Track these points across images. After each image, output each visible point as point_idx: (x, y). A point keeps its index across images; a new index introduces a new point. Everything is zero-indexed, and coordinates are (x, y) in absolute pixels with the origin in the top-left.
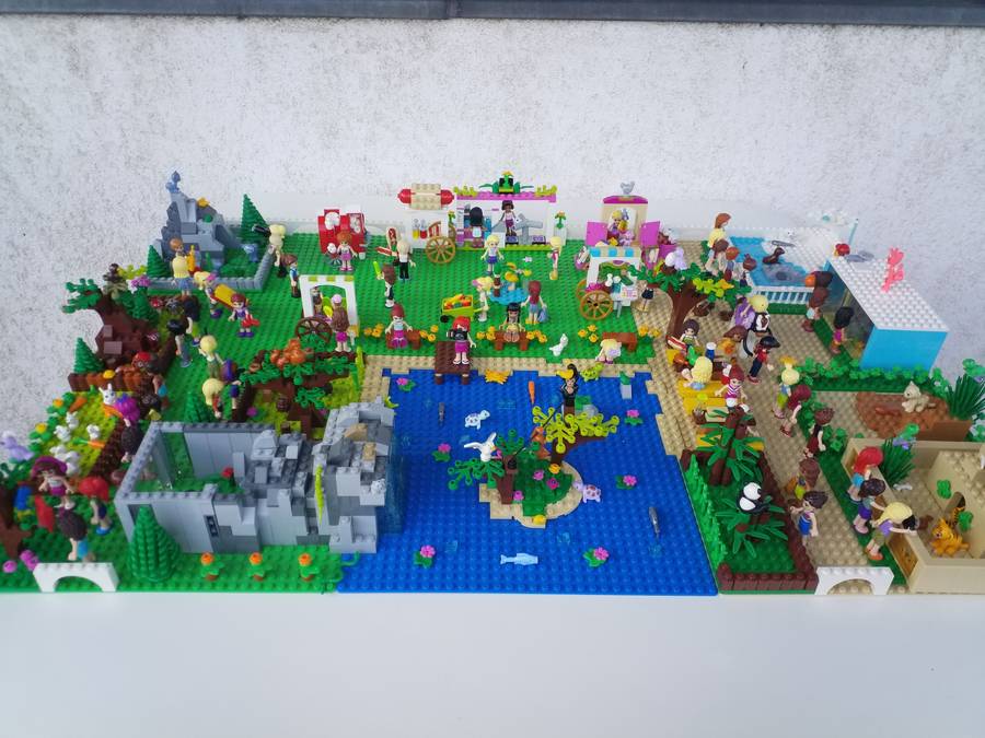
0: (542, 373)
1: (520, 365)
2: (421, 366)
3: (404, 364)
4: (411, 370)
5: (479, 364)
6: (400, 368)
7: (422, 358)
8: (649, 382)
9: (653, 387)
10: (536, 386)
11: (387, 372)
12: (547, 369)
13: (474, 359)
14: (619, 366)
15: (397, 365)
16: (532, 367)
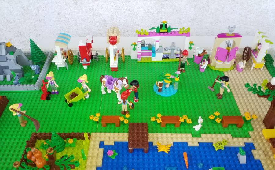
0: (190, 144)
1: (177, 138)
2: (121, 140)
3: (112, 139)
4: (115, 143)
5: (153, 138)
6: (109, 142)
7: (121, 134)
8: (254, 152)
9: (257, 154)
10: (188, 155)
11: (102, 144)
12: (193, 142)
13: (150, 135)
14: (235, 139)
15: (107, 139)
16: (184, 140)
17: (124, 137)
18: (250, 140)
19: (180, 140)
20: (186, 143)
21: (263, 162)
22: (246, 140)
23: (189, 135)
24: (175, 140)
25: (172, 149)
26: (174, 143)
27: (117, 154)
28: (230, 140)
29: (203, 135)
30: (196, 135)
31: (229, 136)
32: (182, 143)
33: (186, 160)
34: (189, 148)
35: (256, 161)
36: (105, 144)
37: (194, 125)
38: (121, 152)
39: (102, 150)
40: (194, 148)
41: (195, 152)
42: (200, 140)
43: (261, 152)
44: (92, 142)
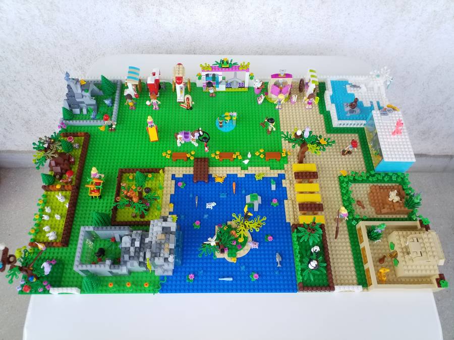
0: (239, 176)
1: (230, 171)
2: (188, 173)
3: (181, 171)
4: (183, 175)
5: (212, 171)
6: (179, 175)
7: (188, 168)
8: (283, 181)
9: (285, 183)
10: (236, 184)
11: (173, 177)
12: (241, 174)
13: (211, 168)
14: (272, 171)
15: (177, 172)
16: (235, 173)
17: (190, 171)
18: (283, 172)
19: (232, 173)
20: (237, 175)
21: (288, 189)
22: (280, 172)
23: (239, 168)
24: (228, 173)
25: (225, 180)
26: (227, 175)
27: (185, 185)
28: (268, 172)
29: (249, 168)
30: (244, 168)
31: (268, 168)
32: (233, 175)
33: (234, 188)
34: (238, 178)
35: (283, 188)
36: (176, 176)
37: (244, 160)
38: (188, 182)
39: (174, 182)
40: (241, 178)
41: (241, 181)
42: (246, 172)
43: (288, 181)
44: (166, 175)
